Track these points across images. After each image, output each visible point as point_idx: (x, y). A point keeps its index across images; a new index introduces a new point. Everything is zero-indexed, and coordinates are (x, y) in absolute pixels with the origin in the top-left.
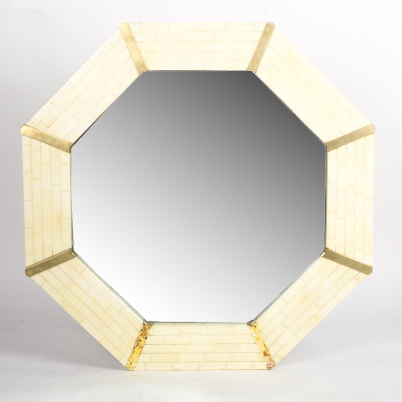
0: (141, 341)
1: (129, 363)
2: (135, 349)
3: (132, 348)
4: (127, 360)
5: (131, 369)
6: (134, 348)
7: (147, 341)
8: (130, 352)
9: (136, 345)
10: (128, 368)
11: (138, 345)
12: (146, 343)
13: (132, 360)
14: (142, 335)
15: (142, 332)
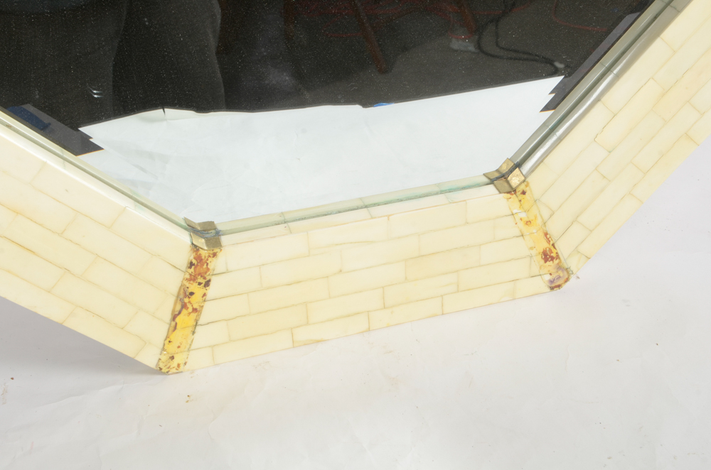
0: (192, 294)
1: (164, 358)
2: (178, 320)
3: (168, 317)
4: (159, 351)
5: (174, 370)
6: (174, 318)
7: (211, 291)
8: (163, 329)
9: (178, 307)
10: (164, 370)
11: (184, 306)
12: (208, 297)
13: (171, 348)
14: (193, 278)
15: (192, 270)
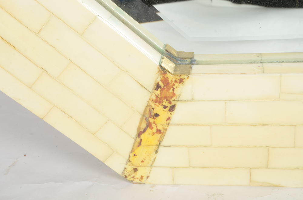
0: (157, 115)
1: (130, 168)
2: (143, 136)
3: (134, 133)
4: (125, 161)
5: (138, 181)
6: (139, 134)
7: (176, 116)
8: (129, 142)
9: (144, 126)
10: (129, 178)
11: (149, 125)
12: (172, 121)
13: (136, 161)
14: (158, 100)
15: (158, 92)
